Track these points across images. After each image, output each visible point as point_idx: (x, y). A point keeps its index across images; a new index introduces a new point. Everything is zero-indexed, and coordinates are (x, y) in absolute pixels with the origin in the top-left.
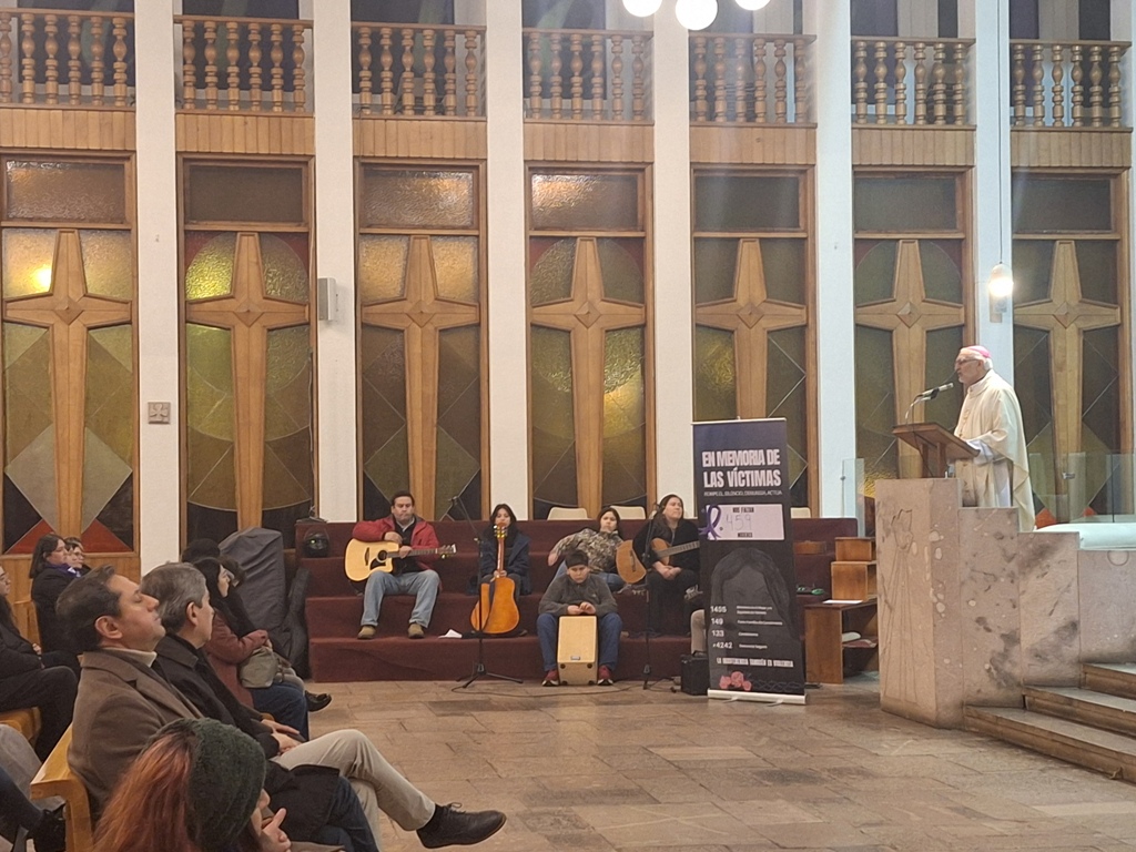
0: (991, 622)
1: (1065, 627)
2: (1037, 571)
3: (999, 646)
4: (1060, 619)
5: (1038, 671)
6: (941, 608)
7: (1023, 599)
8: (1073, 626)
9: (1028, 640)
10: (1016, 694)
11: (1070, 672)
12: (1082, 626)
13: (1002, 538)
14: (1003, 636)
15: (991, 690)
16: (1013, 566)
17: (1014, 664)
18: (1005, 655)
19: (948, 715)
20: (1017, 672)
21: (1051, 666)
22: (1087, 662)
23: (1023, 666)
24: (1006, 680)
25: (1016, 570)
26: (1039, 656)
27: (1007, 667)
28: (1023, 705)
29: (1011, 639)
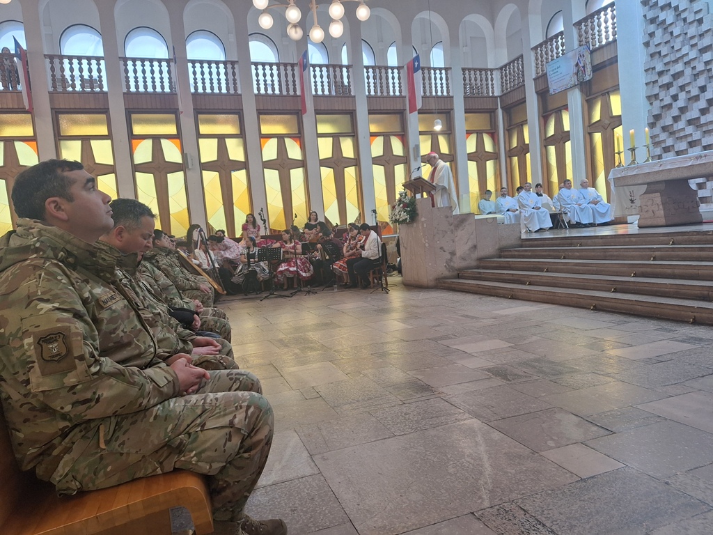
0: (445, 248)
1: (472, 248)
2: (461, 228)
3: (449, 256)
4: (470, 244)
5: (463, 264)
6: (427, 245)
7: (456, 239)
8: (475, 247)
9: (458, 254)
10: (456, 273)
11: (474, 263)
12: (478, 247)
13: (448, 217)
14: (450, 253)
15: (447, 273)
16: (452, 227)
17: (455, 263)
18: (451, 260)
19: (432, 283)
20: (456, 265)
21: (467, 262)
22: (480, 259)
23: (458, 263)
24: (452, 269)
25: (453, 229)
26: (463, 259)
27: (452, 264)
28: (458, 277)
29: (453, 254)
